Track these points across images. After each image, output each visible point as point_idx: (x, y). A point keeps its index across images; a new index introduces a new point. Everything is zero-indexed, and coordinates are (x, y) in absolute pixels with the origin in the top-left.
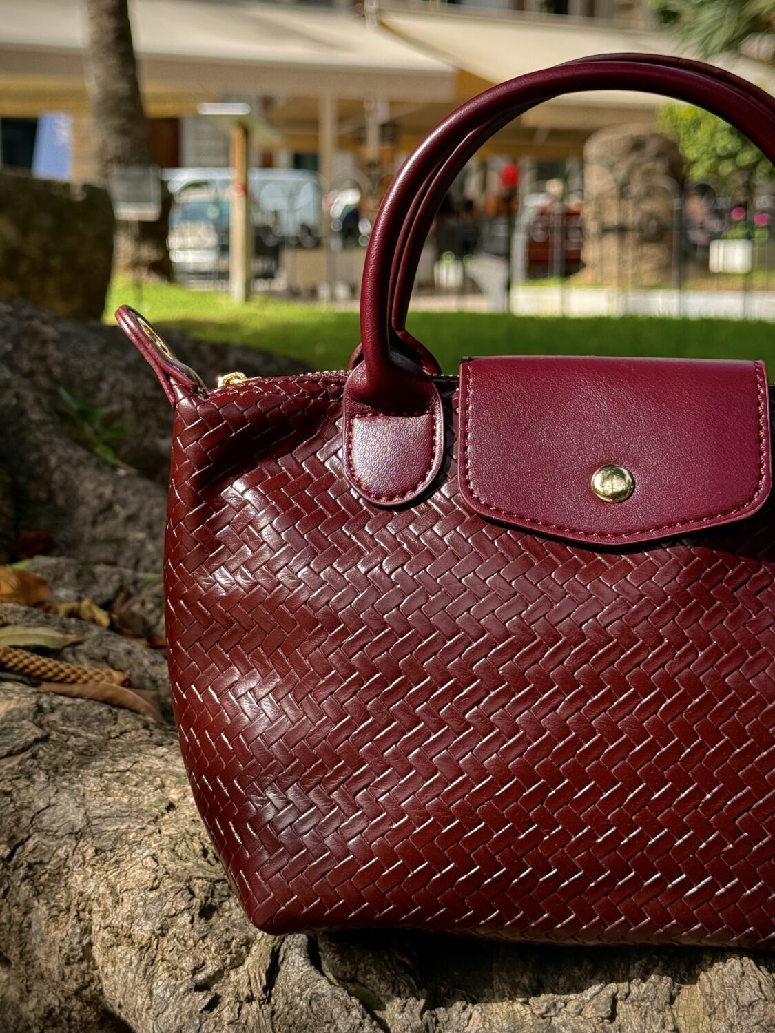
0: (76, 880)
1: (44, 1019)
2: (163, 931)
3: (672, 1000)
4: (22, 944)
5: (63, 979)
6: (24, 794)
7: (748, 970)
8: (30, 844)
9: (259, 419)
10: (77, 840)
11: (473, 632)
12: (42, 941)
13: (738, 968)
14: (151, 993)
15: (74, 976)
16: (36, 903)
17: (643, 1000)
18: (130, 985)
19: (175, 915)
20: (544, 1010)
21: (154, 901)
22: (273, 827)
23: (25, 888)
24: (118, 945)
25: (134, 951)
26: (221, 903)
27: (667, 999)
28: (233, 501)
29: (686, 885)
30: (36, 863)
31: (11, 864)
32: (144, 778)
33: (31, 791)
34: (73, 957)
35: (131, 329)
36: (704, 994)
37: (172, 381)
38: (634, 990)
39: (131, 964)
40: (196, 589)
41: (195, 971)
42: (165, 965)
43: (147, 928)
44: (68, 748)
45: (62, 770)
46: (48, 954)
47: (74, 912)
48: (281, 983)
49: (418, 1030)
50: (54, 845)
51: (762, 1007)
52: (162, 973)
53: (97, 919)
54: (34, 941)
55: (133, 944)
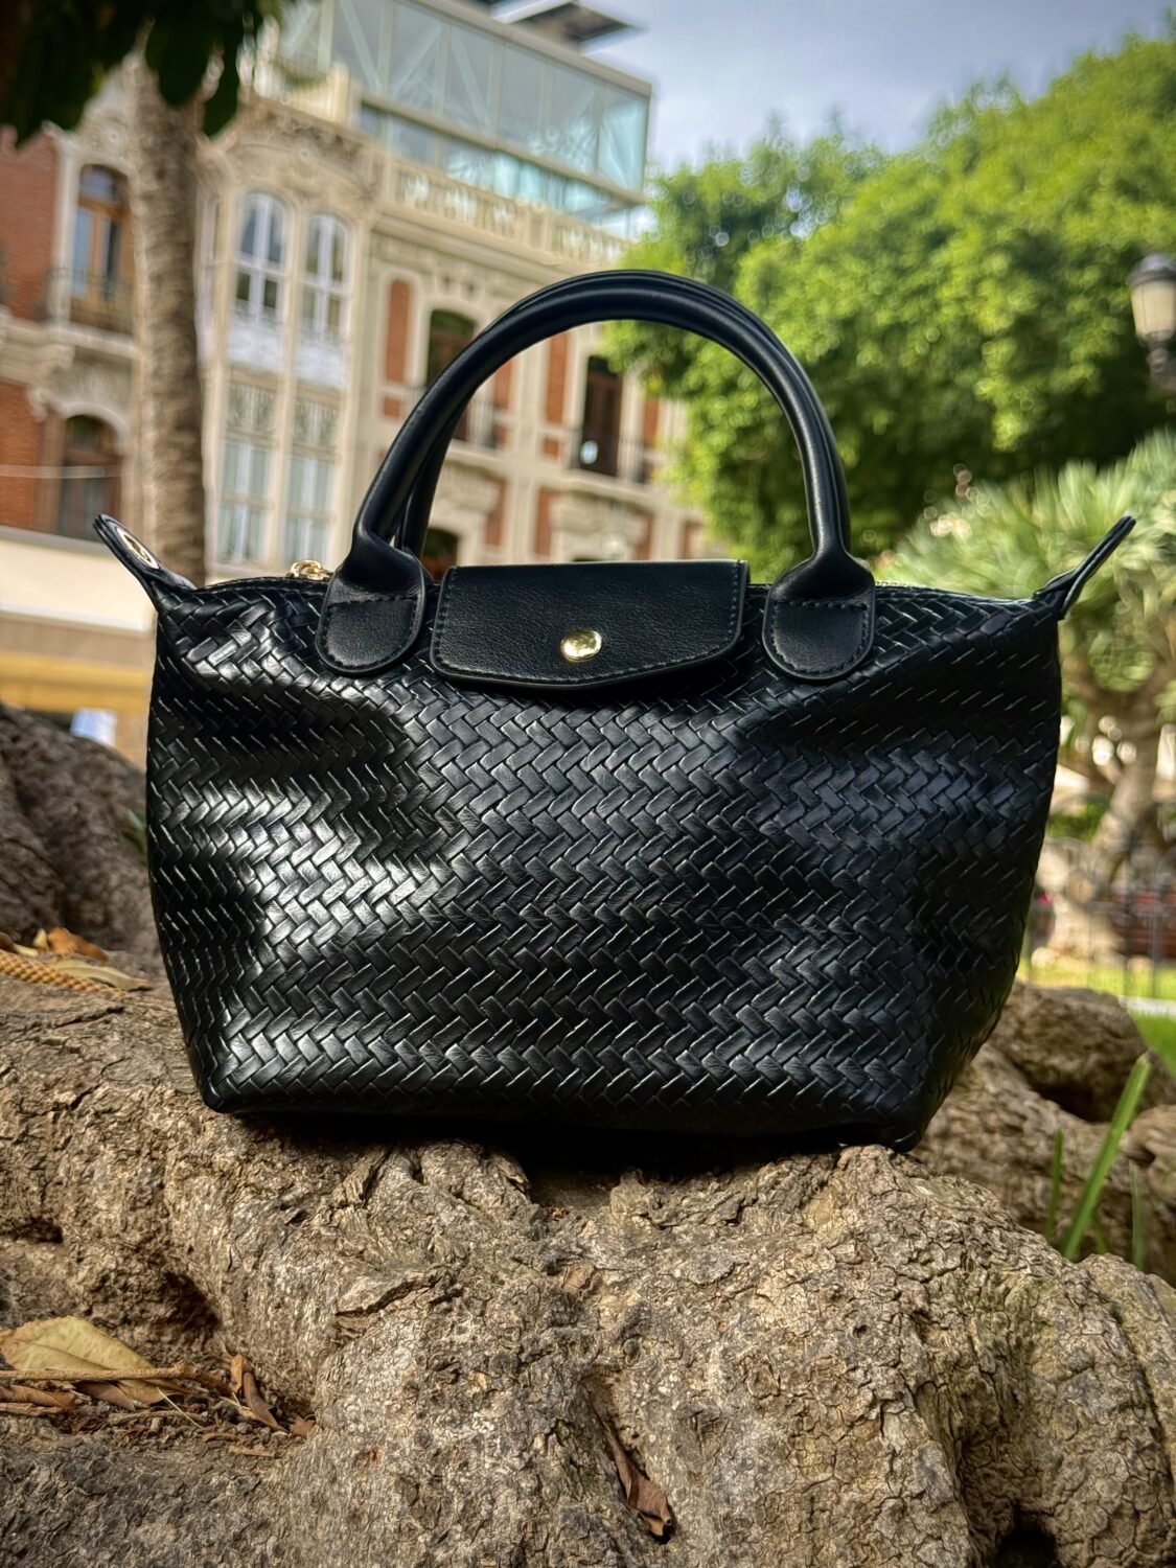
0: (153, 1119)
1: (95, 1290)
2: (248, 1158)
3: (801, 1206)
4: (81, 1197)
5: (124, 1230)
6: (94, 1050)
8: (100, 1092)
10: (155, 1086)
12: (106, 1187)
14: (230, 1220)
15: (139, 1225)
16: (102, 1148)
17: (771, 1203)
18: (205, 1218)
20: (665, 1218)
23: (90, 1134)
24: (196, 1176)
25: (213, 1180)
27: (797, 1203)
30: (104, 1111)
31: (76, 1112)
33: (103, 1047)
34: (140, 1200)
36: (836, 1195)
38: (763, 1196)
39: (208, 1194)
41: (283, 1191)
42: (248, 1189)
43: (231, 1154)
46: (110, 1203)
47: (145, 1151)
48: (378, 1192)
49: (527, 1234)
50: (127, 1091)
51: (894, 1195)
52: (245, 1196)
53: (171, 1156)
54: (95, 1191)
55: (213, 1173)
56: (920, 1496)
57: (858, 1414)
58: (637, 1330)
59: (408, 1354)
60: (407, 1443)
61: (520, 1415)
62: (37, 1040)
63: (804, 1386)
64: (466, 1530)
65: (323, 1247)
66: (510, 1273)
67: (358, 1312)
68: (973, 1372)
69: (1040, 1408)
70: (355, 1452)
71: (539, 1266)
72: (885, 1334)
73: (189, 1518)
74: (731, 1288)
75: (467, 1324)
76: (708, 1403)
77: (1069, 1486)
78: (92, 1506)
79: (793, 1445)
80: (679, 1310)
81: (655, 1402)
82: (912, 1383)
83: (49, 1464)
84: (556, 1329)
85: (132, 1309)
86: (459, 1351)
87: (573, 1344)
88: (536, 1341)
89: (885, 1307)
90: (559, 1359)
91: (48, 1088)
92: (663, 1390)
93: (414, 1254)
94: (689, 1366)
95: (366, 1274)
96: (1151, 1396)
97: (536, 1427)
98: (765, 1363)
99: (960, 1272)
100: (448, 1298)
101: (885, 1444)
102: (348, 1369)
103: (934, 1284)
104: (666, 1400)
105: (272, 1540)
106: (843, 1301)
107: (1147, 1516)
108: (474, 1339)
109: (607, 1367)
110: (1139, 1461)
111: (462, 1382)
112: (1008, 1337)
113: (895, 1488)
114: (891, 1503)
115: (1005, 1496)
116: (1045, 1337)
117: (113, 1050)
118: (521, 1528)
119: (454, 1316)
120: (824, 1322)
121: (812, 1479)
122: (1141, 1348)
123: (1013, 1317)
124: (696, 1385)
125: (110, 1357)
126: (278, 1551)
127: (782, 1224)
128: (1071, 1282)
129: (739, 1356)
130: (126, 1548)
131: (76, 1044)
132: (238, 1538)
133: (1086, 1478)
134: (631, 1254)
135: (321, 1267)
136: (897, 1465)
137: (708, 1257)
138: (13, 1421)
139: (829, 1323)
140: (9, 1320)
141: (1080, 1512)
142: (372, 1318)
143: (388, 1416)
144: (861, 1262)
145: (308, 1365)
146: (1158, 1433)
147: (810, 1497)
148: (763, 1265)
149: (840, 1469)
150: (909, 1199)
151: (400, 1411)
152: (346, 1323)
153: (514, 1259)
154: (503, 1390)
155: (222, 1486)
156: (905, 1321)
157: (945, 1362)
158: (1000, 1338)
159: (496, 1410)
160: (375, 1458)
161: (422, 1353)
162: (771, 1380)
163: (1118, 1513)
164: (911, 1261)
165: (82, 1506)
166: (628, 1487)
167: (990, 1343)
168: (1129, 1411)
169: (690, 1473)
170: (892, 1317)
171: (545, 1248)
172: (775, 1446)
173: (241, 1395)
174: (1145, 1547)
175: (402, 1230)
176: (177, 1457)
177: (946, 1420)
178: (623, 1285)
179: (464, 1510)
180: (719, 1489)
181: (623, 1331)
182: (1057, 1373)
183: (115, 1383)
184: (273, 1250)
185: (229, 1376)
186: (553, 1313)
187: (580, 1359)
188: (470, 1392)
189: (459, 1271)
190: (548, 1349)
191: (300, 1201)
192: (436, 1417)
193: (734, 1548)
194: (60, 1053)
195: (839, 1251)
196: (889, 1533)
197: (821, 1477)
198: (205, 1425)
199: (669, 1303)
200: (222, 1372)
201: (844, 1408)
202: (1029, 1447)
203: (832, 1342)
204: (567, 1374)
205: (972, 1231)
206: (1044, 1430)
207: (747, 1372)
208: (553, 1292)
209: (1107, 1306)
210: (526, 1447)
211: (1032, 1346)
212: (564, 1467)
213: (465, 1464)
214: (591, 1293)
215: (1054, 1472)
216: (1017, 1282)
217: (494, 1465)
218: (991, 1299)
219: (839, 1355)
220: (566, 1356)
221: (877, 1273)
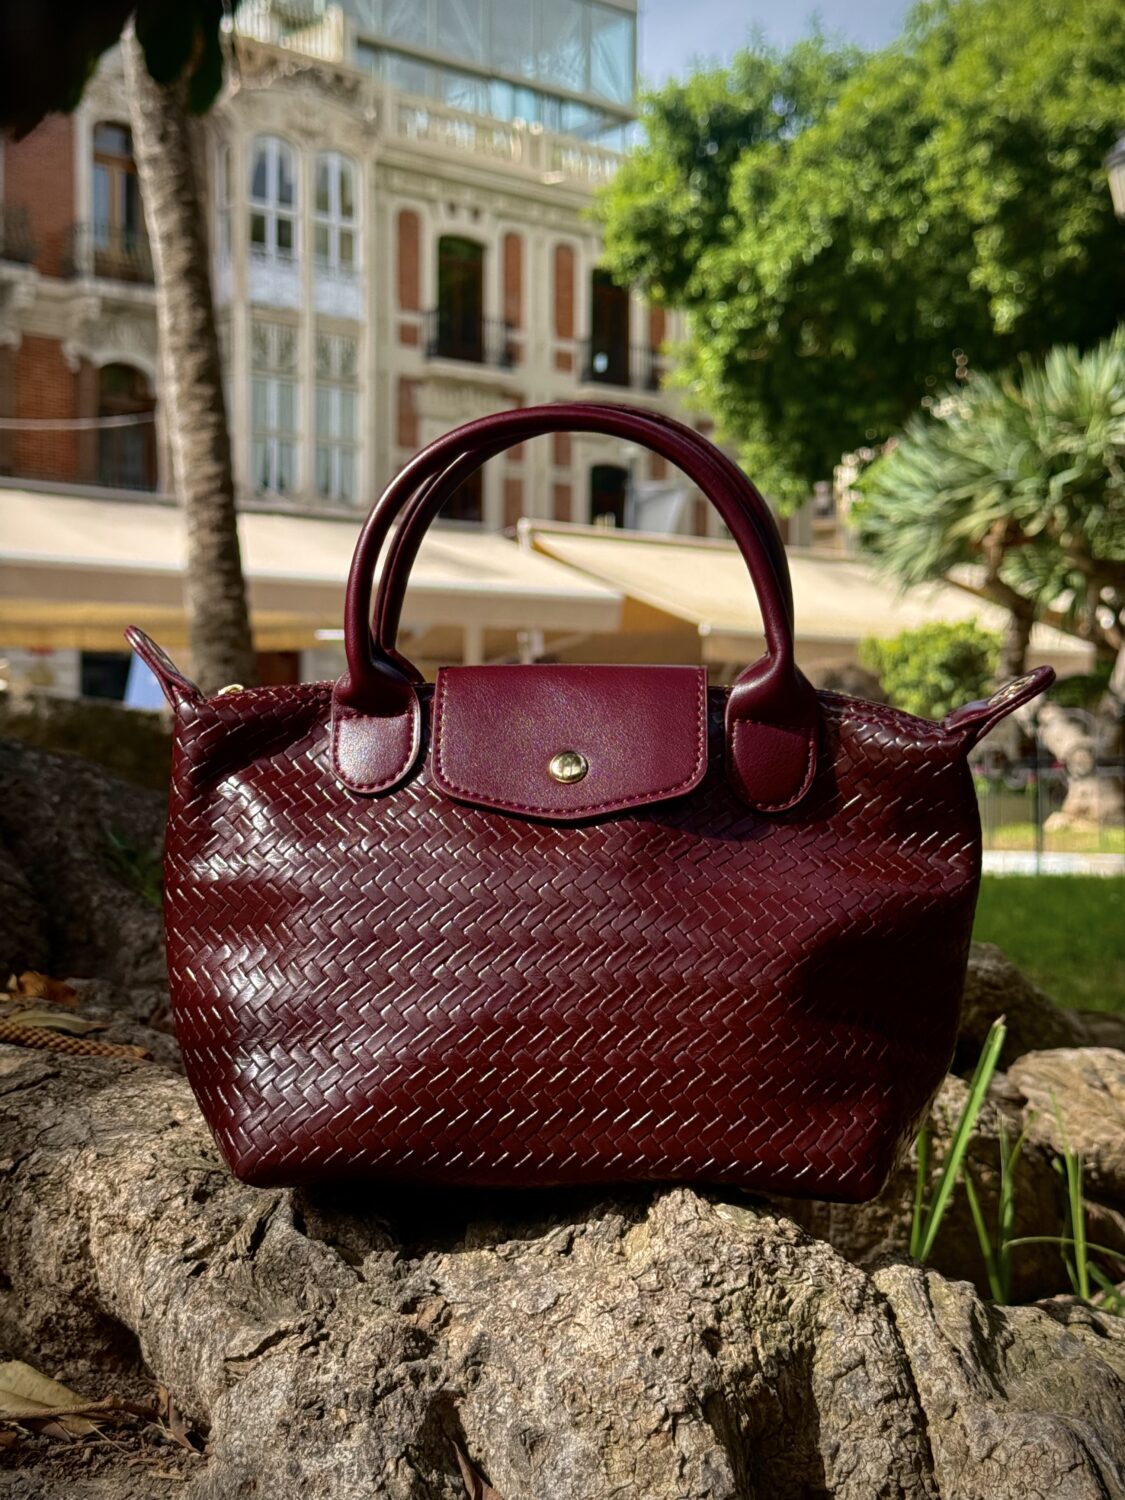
0: (78, 1182)
1: (40, 1331)
2: (156, 1216)
3: (622, 1234)
4: (22, 1252)
5: (60, 1281)
6: (30, 1117)
7: (688, 1198)
8: (34, 1158)
9: (252, 721)
10: (81, 1149)
11: (440, 899)
12: (41, 1244)
13: (679, 1197)
14: (142, 1272)
15: (71, 1275)
16: (36, 1209)
17: (596, 1234)
18: (124, 1270)
19: (169, 1199)
20: (507, 1251)
21: (149, 1189)
22: (256, 1084)
23: (27, 1196)
24: (114, 1233)
25: (128, 1236)
26: (215, 1190)
27: (618, 1232)
28: (228, 795)
29: (630, 1119)
30: (39, 1175)
31: (14, 1177)
32: (151, 1103)
33: (38, 1114)
34: (70, 1255)
35: (137, 643)
36: (650, 1225)
37: (174, 688)
38: (590, 1227)
39: (125, 1249)
40: (192, 877)
41: (186, 1244)
42: (157, 1244)
43: (143, 1213)
44: (78, 1082)
45: (70, 1097)
46: (46, 1257)
47: (73, 1211)
48: (264, 1244)
49: (390, 1274)
50: (57, 1156)
51: (695, 1224)
52: (154, 1250)
53: (95, 1214)
54: (33, 1247)
55: (128, 1230)
56: (705, 1495)
57: (654, 1427)
58: (478, 1358)
59: (281, 1394)
60: (281, 1474)
61: (374, 1443)
63: (610, 1404)
65: (216, 1298)
66: (369, 1316)
67: (241, 1358)
68: (757, 1379)
69: (820, 1403)
70: (240, 1482)
71: (395, 1306)
72: (679, 1353)
74: (555, 1317)
75: (333, 1366)
76: (534, 1421)
77: (845, 1469)
79: (603, 1455)
80: (512, 1339)
81: (492, 1422)
82: (701, 1395)
84: (410, 1364)
85: (74, 1345)
86: (323, 1390)
87: (424, 1375)
88: (391, 1375)
89: (680, 1328)
90: (409, 1389)
92: (500, 1410)
93: (290, 1302)
94: (519, 1389)
95: (248, 1324)
96: (914, 1386)
97: (388, 1453)
98: (580, 1384)
99: (748, 1290)
101: (676, 1451)
102: (234, 1409)
103: (724, 1304)
104: (502, 1419)
106: (645, 1325)
107: (911, 1492)
108: (337, 1378)
109: (453, 1392)
110: (902, 1445)
111: (326, 1418)
112: (791, 1343)
113: (684, 1490)
115: (794, 1480)
116: (824, 1340)
117: (46, 1116)
119: (320, 1359)
120: (628, 1345)
121: (617, 1485)
122: (907, 1343)
123: (796, 1325)
124: (526, 1405)
125: (50, 1395)
127: (603, 1253)
128: (848, 1288)
129: (560, 1378)
131: (14, 1112)
133: (858, 1462)
134: (478, 1287)
135: (214, 1315)
136: (686, 1470)
137: (539, 1289)
139: (632, 1346)
141: (854, 1491)
142: (252, 1364)
143: (265, 1450)
144: (662, 1288)
145: (206, 1401)
146: (920, 1420)
148: (581, 1295)
149: (639, 1475)
150: (707, 1227)
151: (275, 1445)
152: (233, 1367)
153: (374, 1302)
154: (361, 1422)
156: (697, 1338)
157: (731, 1374)
158: (784, 1345)
159: (354, 1442)
160: (255, 1487)
161: (293, 1394)
162: (584, 1399)
164: (706, 1285)
166: (473, 1495)
167: (773, 1352)
168: (894, 1402)
169: (522, 1482)
170: (686, 1337)
171: (403, 1288)
172: (588, 1456)
173: (165, 1419)
175: (279, 1281)
176: (104, 1484)
177: (734, 1423)
178: (470, 1316)
180: (543, 1495)
181: (466, 1359)
182: (832, 1371)
183: (55, 1419)
184: (177, 1299)
185: (158, 1400)
186: (405, 1349)
187: (429, 1387)
188: (332, 1426)
189: (326, 1316)
190: (400, 1382)
191: (200, 1253)
192: (304, 1449)
195: (644, 1281)
197: (623, 1484)
198: (131, 1451)
199: (506, 1331)
200: (153, 1396)
201: (642, 1422)
202: (811, 1436)
203: (634, 1364)
204: (417, 1402)
205: (761, 1252)
206: (823, 1422)
207: (566, 1393)
208: (406, 1330)
209: (882, 1306)
210: (379, 1471)
211: (813, 1348)
212: (412, 1486)
213: (328, 1490)
214: (442, 1327)
215: (834, 1457)
216: (799, 1294)
217: (351, 1490)
218: (776, 1311)
219: (639, 1375)
220: (417, 1386)
221: (675, 1298)
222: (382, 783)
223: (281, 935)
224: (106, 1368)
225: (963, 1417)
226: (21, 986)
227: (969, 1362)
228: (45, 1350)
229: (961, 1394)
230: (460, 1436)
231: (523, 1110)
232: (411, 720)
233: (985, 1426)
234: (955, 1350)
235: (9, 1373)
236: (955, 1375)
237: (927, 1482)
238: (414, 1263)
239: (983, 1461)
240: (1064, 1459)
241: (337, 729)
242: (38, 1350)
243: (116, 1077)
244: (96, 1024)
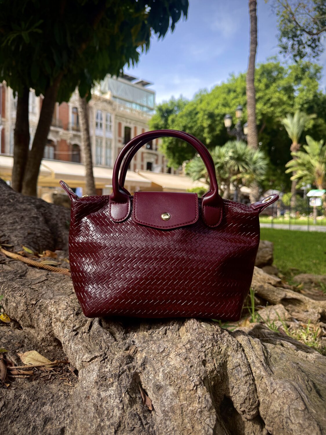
0: (50, 308)
1: (42, 340)
2: (67, 319)
3: (179, 330)
4: (37, 323)
5: (46, 330)
6: (40, 290)
7: (195, 322)
8: (40, 301)
9: (90, 204)
10: (51, 300)
11: (135, 248)
12: (41, 322)
13: (193, 321)
14: (63, 332)
15: (48, 330)
16: (40, 314)
17: (172, 329)
18: (59, 331)
19: (70, 315)
20: (150, 333)
21: (65, 312)
22: (90, 293)
23: (38, 310)
24: (57, 322)
25: (61, 323)
26: (81, 312)
28: (84, 221)
29: (181, 303)
30: (41, 305)
31: (36, 305)
32: (67, 288)
33: (42, 290)
34: (48, 325)
36: (186, 328)
37: (71, 196)
38: (171, 327)
39: (60, 326)
40: (75, 241)
41: (74, 327)
42: (67, 326)
43: (64, 318)
44: (52, 281)
45: (50, 286)
46: (42, 325)
47: (48, 315)
48: (92, 329)
49: (122, 338)
50: (46, 301)
51: (198, 330)
52: (66, 328)
53: (53, 317)
56: (205, 408)
57: (192, 389)
58: (145, 363)
59: (96, 373)
60: (95, 396)
61: (119, 388)
62: (30, 288)
63: (179, 381)
64: (107, 418)
65: (80, 343)
66: (118, 352)
67: (86, 362)
68: (215, 372)
69: (229, 375)
71: (124, 349)
72: (197, 367)
73: (54, 404)
75: (108, 366)
76: (159, 383)
77: (235, 392)
78: (33, 403)
79: (178, 394)
80: (153, 359)
81: (149, 380)
82: (203, 379)
83: (25, 393)
84: (128, 365)
85: (49, 343)
86: (106, 373)
87: (131, 368)
88: (123, 369)
89: (197, 360)
90: (128, 372)
91: (31, 299)
92: (150, 378)
93: (98, 347)
94: (155, 373)
95: (87, 353)
96: (251, 371)
97: (123, 391)
98: (171, 374)
99: (212, 348)
100: (104, 360)
101: (197, 395)
102: (84, 375)
103: (206, 352)
104: (151, 380)
105: (71, 410)
106: (188, 359)
107: (252, 399)
108: (110, 370)
109: (139, 372)
110: (250, 387)
111: (107, 381)
112: (222, 361)
113: (200, 406)
114: (199, 410)
115: (222, 394)
116: (229, 359)
117: (44, 290)
118: (119, 418)
119: (105, 364)
120: (184, 365)
121: (182, 403)
122: (249, 359)
123: (223, 356)
125: (42, 360)
126: (72, 413)
127: (175, 336)
128: (234, 345)
129: (166, 372)
130: (40, 413)
131: (37, 289)
132: (64, 409)
133: (239, 391)
134: (144, 342)
135: (80, 348)
136: (200, 400)
138: (20, 380)
140: (24, 350)
142: (88, 364)
143: (92, 388)
144: (191, 348)
145: (78, 368)
146: (254, 380)
147: (182, 407)
148: (171, 349)
149: (188, 401)
150: (201, 331)
151: (94, 388)
152: (84, 363)
153: (119, 348)
154: (116, 382)
155: (61, 395)
156: (201, 363)
157: (209, 371)
158: (221, 361)
159: (114, 388)
161: (99, 374)
162: (173, 379)
163: (246, 399)
164: (202, 347)
165: (31, 403)
166: (144, 399)
167: (218, 364)
168: (247, 376)
169: (156, 398)
170: (198, 362)
171: (125, 343)
172: (174, 394)
173: (69, 365)
174: (252, 405)
175: (96, 340)
176: (53, 386)
177: (210, 384)
178: (142, 351)
179: (107, 414)
180: (162, 403)
181: (142, 364)
182: (232, 368)
183: (44, 366)
184: (71, 341)
186: (127, 361)
187: (132, 371)
188: (108, 383)
189: (107, 352)
190: (126, 371)
191: (77, 329)
192: (101, 389)
193: (166, 418)
194: (35, 291)
195: (187, 346)
196: (199, 417)
197: (184, 403)
198: (61, 374)
199: (151, 356)
200: (67, 357)
201: (188, 386)
202: (227, 384)
203: (185, 370)
204: (130, 376)
205: (214, 337)
206: (230, 380)
207: (168, 376)
208: (127, 356)
209: (242, 348)
210: (121, 397)
211: (227, 361)
212: (129, 400)
213: (107, 402)
214: (135, 354)
215: (232, 389)
216: (224, 347)
217: (113, 402)
218: (218, 353)
219: (187, 373)
220: (130, 371)
221: (194, 351)
222: (121, 219)
223: (97, 256)
224: (57, 348)
225: (265, 380)
226: (45, 253)
227: (265, 365)
228: (43, 344)
229: (264, 374)
230: (140, 383)
231: (155, 300)
232: (128, 204)
233: (272, 384)
234: (261, 362)
235: (33, 353)
236: (262, 368)
237: (256, 396)
238: (128, 335)
239: (272, 393)
240: (295, 396)
241: (110, 206)
242: (41, 344)
243: (60, 280)
244: (59, 263)
